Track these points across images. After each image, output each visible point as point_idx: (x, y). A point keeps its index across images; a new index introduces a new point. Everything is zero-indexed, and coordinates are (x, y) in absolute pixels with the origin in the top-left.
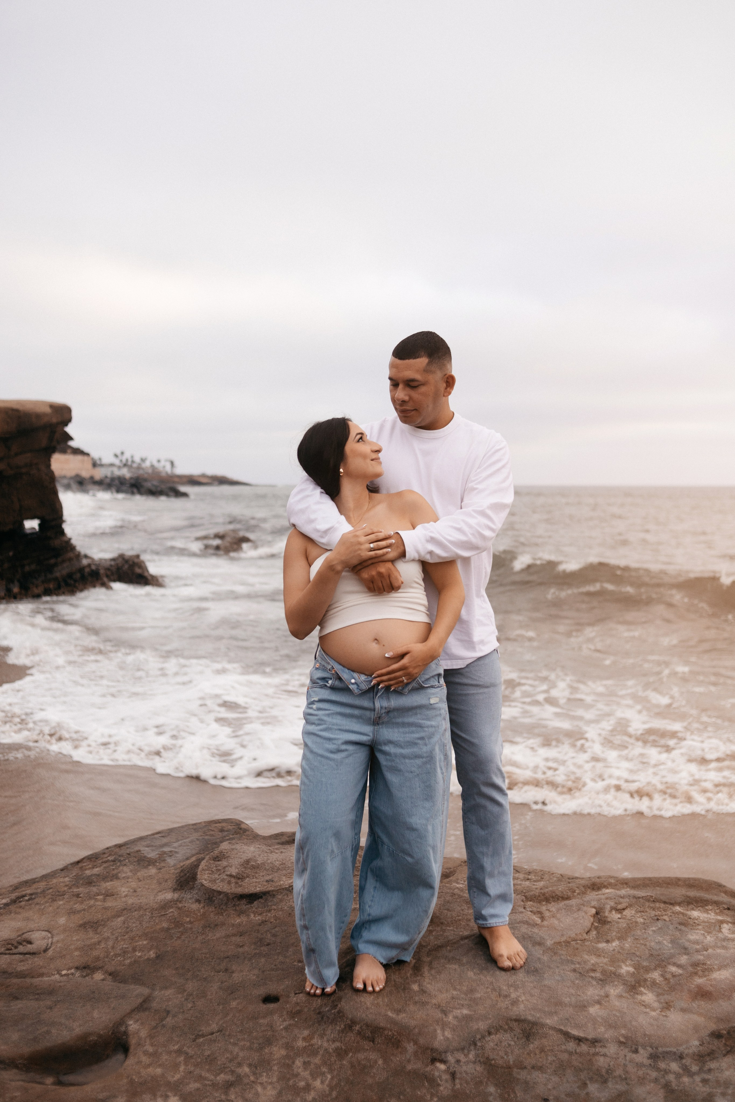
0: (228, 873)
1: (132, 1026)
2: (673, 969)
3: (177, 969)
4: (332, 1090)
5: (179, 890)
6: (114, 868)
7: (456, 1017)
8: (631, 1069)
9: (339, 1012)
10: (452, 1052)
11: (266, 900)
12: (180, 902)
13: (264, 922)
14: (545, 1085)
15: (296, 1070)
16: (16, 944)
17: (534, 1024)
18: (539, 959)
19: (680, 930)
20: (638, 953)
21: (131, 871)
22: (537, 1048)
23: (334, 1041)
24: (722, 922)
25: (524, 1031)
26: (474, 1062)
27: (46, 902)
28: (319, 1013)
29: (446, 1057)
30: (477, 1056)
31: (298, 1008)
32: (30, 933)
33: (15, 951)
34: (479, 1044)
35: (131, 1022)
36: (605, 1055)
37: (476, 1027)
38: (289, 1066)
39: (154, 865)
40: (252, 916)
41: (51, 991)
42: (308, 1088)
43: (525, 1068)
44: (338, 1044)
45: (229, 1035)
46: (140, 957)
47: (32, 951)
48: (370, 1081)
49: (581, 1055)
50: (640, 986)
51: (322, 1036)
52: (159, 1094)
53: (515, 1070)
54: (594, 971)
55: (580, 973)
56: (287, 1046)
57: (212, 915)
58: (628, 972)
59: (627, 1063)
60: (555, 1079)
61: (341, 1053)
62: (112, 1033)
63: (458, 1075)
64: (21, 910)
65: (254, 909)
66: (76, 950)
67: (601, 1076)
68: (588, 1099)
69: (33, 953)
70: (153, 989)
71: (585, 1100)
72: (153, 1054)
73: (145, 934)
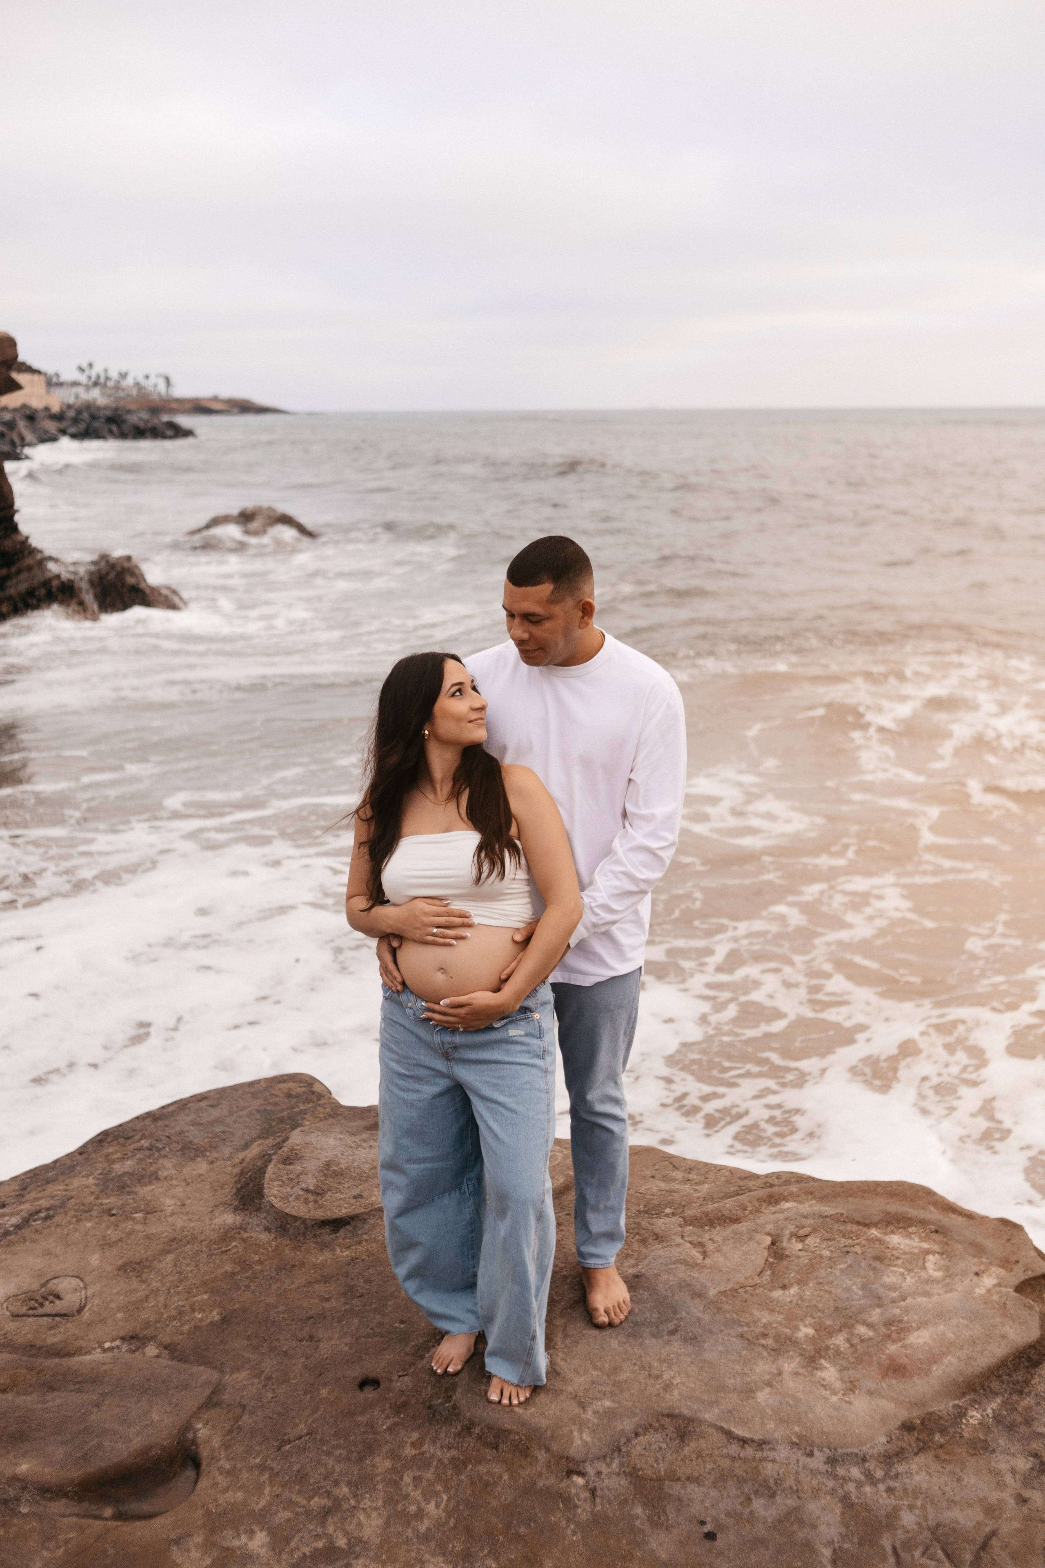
0: (304, 1186)
1: (201, 1431)
2: (862, 1330)
3: (248, 1338)
4: (450, 1517)
5: (242, 1210)
6: (151, 1161)
7: (596, 1412)
8: (805, 1477)
9: (455, 1407)
10: (592, 1461)
11: (355, 1227)
12: (245, 1230)
13: (354, 1260)
14: (702, 1501)
15: (405, 1489)
16: (40, 1300)
17: (690, 1420)
18: (699, 1319)
19: (874, 1268)
20: (820, 1306)
21: (174, 1167)
22: (694, 1452)
23: (449, 1448)
24: (927, 1252)
25: (678, 1429)
26: (618, 1474)
27: (70, 1223)
28: (430, 1407)
29: (585, 1468)
30: (622, 1464)
31: (404, 1399)
32: (55, 1281)
33: (41, 1311)
34: (624, 1449)
35: (200, 1426)
36: (774, 1461)
37: (620, 1427)
38: (396, 1484)
39: (204, 1156)
40: (338, 1250)
41: (94, 1378)
42: (420, 1514)
43: (679, 1479)
44: (453, 1452)
45: (321, 1441)
46: (201, 1320)
47: (62, 1312)
48: (494, 1503)
49: (745, 1460)
50: (820, 1357)
51: (434, 1441)
52: (242, 1528)
53: (667, 1482)
54: (765, 1335)
55: (748, 1340)
56: (394, 1455)
57: (287, 1251)
58: (806, 1336)
59: (801, 1469)
60: (714, 1493)
61: (458, 1465)
62: (178, 1443)
63: (599, 1493)
64: (38, 1236)
65: (340, 1240)
66: (119, 1309)
67: (769, 1488)
68: (752, 1518)
69: (65, 1315)
70: (222, 1372)
71: (748, 1521)
72: (229, 1473)
73: (204, 1283)
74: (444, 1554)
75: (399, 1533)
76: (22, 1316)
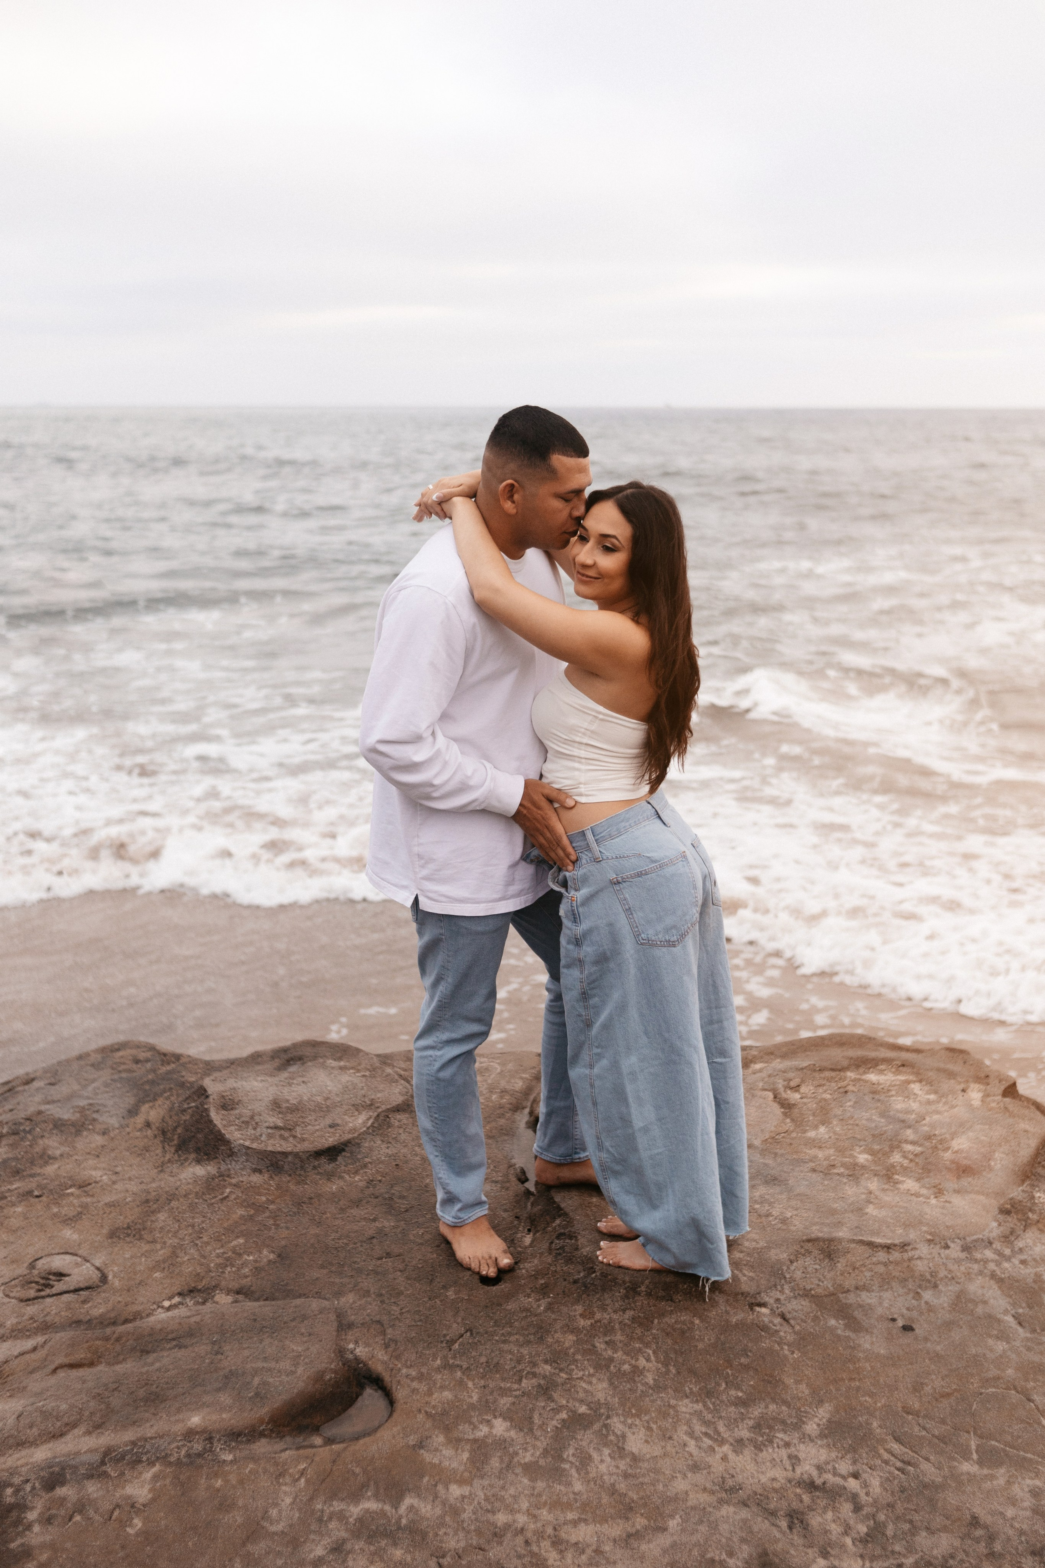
0: (267, 1125)
1: (357, 1350)
2: (909, 1147)
3: (322, 1267)
4: (667, 1365)
8: (951, 1266)
10: (766, 1292)
11: (352, 1152)
12: (229, 1176)
13: (370, 1182)
14: (881, 1304)
15: (604, 1353)
16: (42, 1281)
17: (831, 1240)
20: (858, 1136)
22: (847, 1266)
23: (624, 1311)
24: (909, 1082)
25: (822, 1250)
26: (795, 1297)
29: (763, 1299)
30: (793, 1290)
33: (54, 1291)
34: (788, 1276)
35: (352, 1346)
36: (920, 1258)
37: (776, 1257)
38: (593, 1350)
40: (347, 1177)
42: (637, 1371)
43: (848, 1291)
44: (629, 1314)
45: (486, 1333)
46: (256, 1261)
47: (82, 1285)
48: (700, 1346)
49: (897, 1263)
50: (893, 1174)
51: (603, 1308)
52: (475, 1420)
53: (841, 1296)
54: (832, 1166)
55: (822, 1172)
56: (571, 1329)
57: (292, 1187)
59: (945, 1261)
60: (886, 1295)
61: (643, 1322)
63: (788, 1316)
65: (343, 1168)
66: (153, 1269)
67: (929, 1281)
68: (931, 1309)
69: (87, 1288)
70: (325, 1299)
71: (929, 1311)
72: (421, 1377)
73: (229, 1230)
74: (687, 1397)
75: (630, 1390)
76: (34, 1299)
